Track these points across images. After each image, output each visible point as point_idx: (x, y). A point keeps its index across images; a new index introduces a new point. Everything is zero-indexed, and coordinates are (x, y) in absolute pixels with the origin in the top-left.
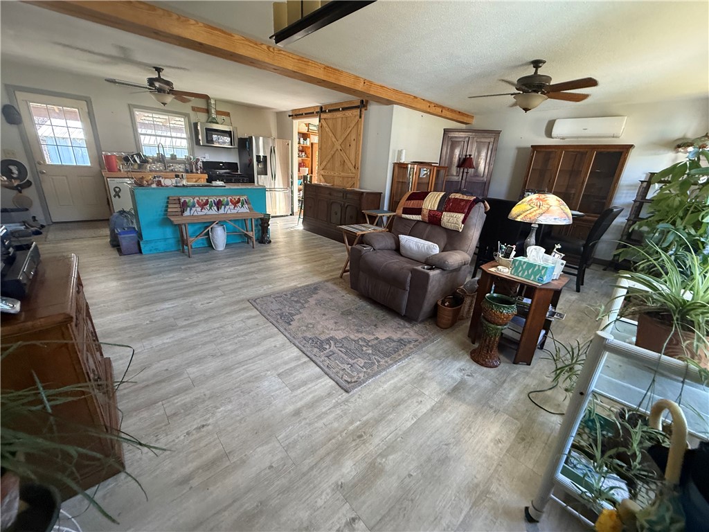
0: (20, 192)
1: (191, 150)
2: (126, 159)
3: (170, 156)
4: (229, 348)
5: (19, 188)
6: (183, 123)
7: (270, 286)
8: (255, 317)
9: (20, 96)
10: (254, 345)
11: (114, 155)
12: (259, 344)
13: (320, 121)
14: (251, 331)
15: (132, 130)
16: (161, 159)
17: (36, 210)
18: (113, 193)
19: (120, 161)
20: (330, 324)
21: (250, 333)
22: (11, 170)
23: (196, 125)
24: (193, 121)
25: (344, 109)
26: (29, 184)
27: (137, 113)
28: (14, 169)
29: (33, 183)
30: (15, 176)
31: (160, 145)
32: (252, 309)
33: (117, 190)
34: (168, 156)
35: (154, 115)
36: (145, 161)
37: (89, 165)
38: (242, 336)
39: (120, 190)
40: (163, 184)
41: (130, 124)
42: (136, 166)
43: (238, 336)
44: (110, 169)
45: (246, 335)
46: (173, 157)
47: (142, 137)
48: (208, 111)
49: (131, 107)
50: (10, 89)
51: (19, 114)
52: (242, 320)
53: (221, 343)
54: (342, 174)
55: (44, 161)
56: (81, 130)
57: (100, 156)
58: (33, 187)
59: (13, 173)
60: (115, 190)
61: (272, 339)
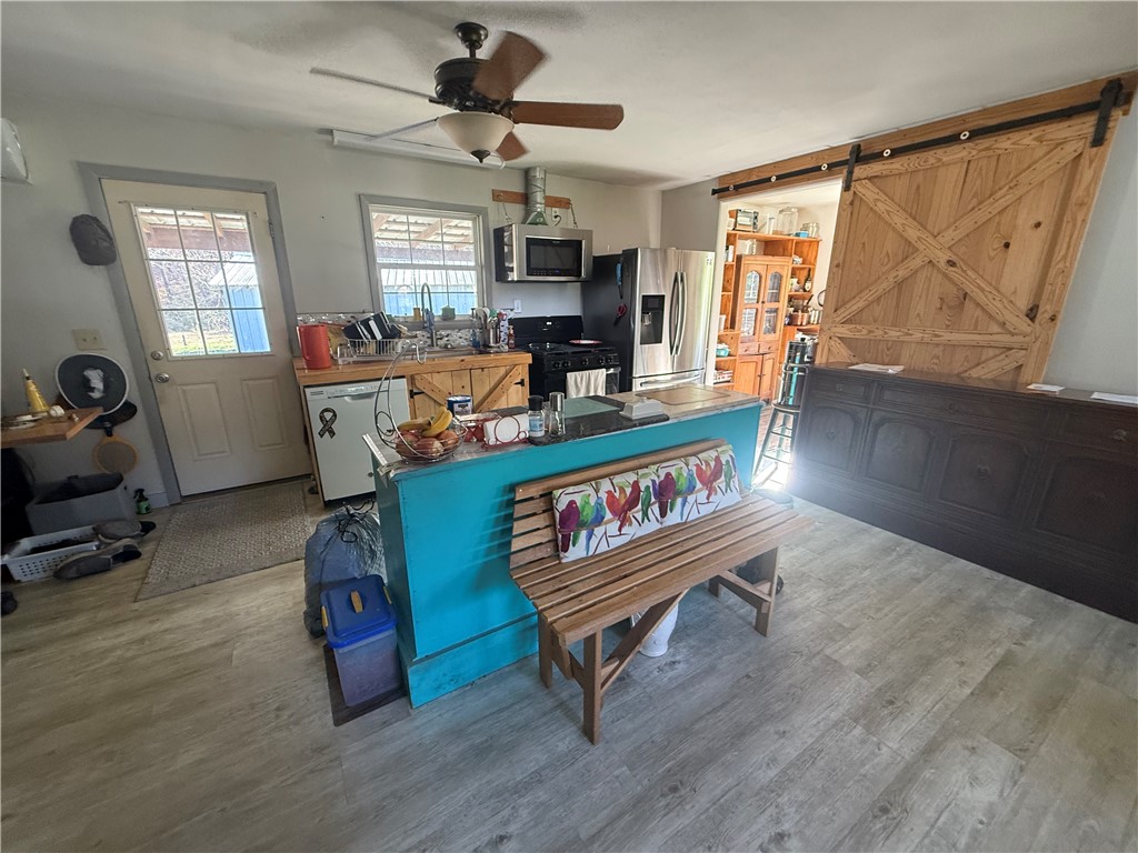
0: (109, 433)
1: (486, 295)
2: (351, 332)
3: (440, 313)
5: (108, 425)
6: (470, 232)
9: (114, 190)
11: (324, 324)
13: (847, 188)
15: (362, 256)
16: (424, 322)
17: (146, 475)
18: (317, 426)
19: (337, 334)
22: (88, 381)
23: (499, 234)
24: (493, 225)
25: (976, 134)
26: (130, 410)
27: (374, 215)
28: (96, 379)
29: (140, 409)
30: (96, 395)
31: (426, 290)
33: (328, 416)
34: (438, 312)
35: (412, 219)
36: (391, 333)
37: (268, 349)
39: (335, 415)
40: (492, 441)
41: (360, 244)
42: (372, 348)
44: (313, 364)
46: (448, 314)
47: (384, 272)
48: (526, 199)
49: (364, 202)
50: (91, 175)
51: (109, 238)
54: (947, 336)
55: (167, 350)
56: (253, 266)
57: (291, 328)
58: (140, 416)
59: (92, 389)
60: (322, 418)
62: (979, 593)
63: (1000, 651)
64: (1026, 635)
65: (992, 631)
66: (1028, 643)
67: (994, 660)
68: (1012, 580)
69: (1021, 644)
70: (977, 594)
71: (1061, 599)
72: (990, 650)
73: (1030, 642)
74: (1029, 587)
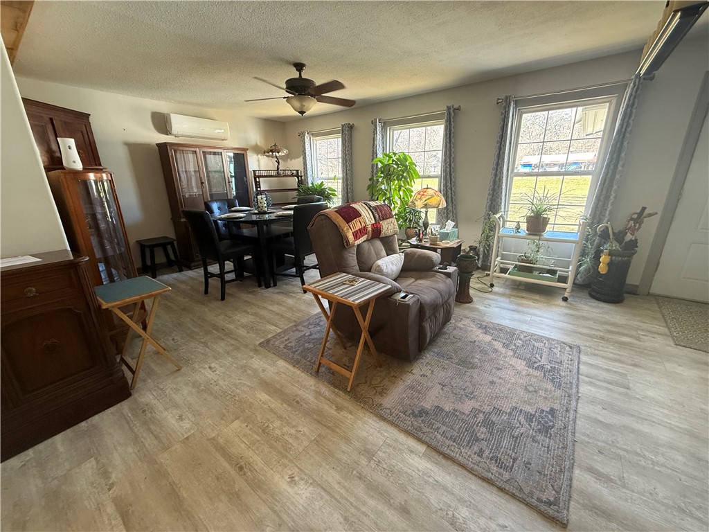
4: (680, 458)
7: (463, 512)
8: (591, 470)
10: (634, 431)
12: (626, 427)
14: (622, 453)
20: (508, 374)
21: (625, 450)
32: (582, 493)
38: (644, 457)
43: (653, 463)
45: (639, 455)
52: (624, 487)
53: (695, 478)
61: (600, 418)
62: (33, 487)
63: (110, 509)
64: (105, 474)
65: (86, 503)
66: (114, 477)
67: (118, 521)
68: (40, 447)
69: (113, 484)
70: (34, 489)
71: (83, 424)
72: (106, 518)
73: (113, 476)
74: (58, 438)
